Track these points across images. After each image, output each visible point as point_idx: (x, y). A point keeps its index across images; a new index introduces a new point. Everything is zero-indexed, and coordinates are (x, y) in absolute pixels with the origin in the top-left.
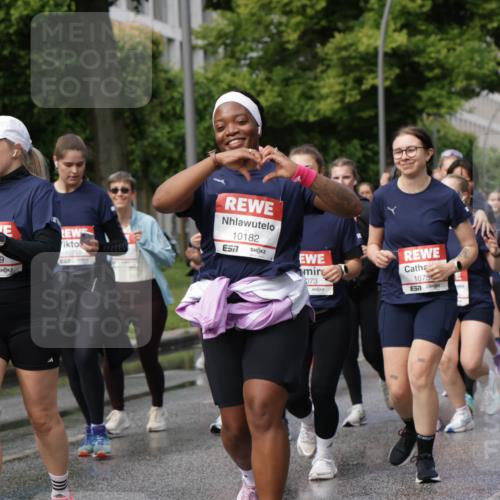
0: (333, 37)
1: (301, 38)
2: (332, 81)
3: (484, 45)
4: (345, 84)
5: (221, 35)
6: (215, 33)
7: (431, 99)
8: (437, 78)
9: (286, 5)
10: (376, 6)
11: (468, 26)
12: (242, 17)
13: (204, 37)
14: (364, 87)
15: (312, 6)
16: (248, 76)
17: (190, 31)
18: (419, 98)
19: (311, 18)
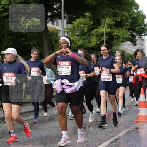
0: (94, 30)
1: (87, 30)
2: (94, 39)
3: (126, 31)
4: (97, 39)
5: (71, 29)
6: (69, 29)
7: (115, 43)
8: (116, 38)
9: (84, 23)
10: (103, 23)
11: (123, 27)
12: (75, 25)
13: (67, 30)
14: (101, 40)
15: (90, 23)
16: (76, 38)
17: (64, 28)
18: (113, 42)
19: (90, 26)
